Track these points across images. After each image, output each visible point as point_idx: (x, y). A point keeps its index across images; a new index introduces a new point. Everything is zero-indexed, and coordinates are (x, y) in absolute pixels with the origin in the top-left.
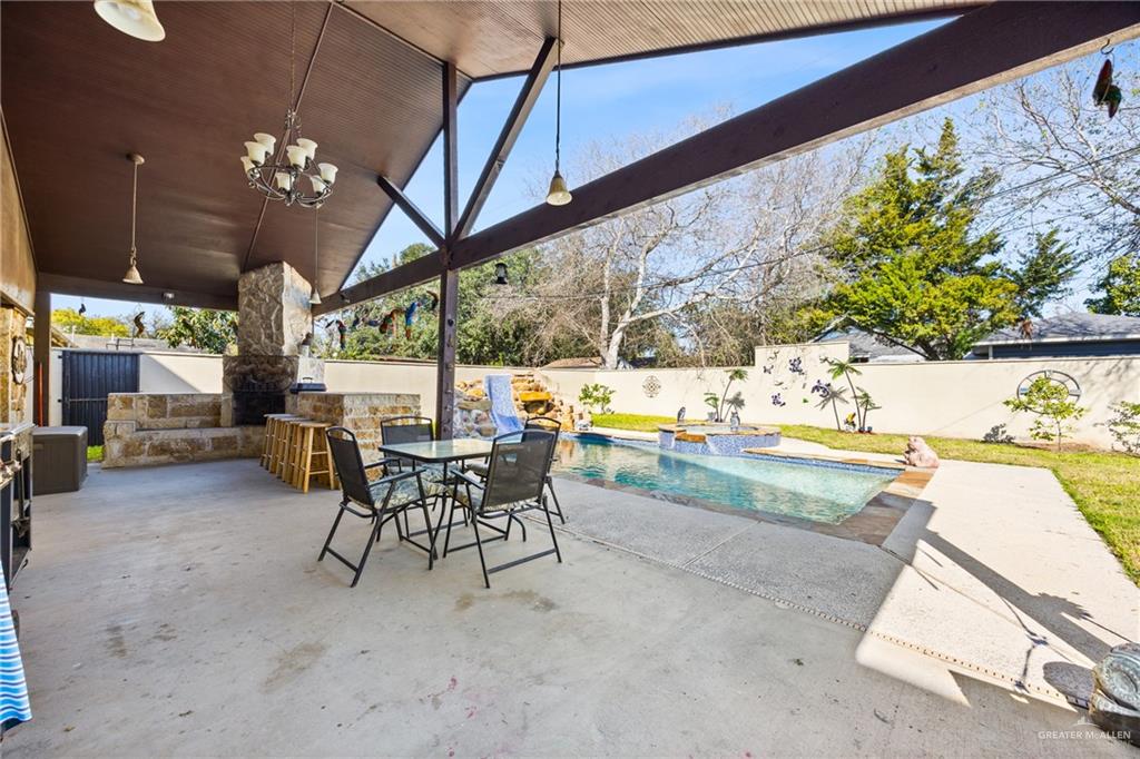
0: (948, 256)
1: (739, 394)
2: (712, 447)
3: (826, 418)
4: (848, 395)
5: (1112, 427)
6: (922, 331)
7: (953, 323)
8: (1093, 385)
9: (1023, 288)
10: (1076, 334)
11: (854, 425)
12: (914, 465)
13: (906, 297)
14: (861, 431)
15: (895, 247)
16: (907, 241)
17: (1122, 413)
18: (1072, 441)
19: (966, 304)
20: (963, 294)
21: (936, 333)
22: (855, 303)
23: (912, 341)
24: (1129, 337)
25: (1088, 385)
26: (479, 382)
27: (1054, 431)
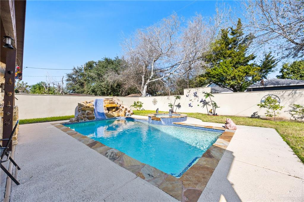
0: (240, 59)
1: (179, 104)
2: (163, 122)
3: (204, 110)
4: (210, 103)
5: (290, 112)
6: (232, 83)
7: (241, 80)
8: (284, 99)
9: (261, 70)
10: (276, 84)
11: (212, 113)
12: (228, 129)
13: (227, 72)
14: (214, 115)
15: (224, 57)
16: (227, 55)
17: (293, 108)
18: (278, 117)
19: (245, 74)
20: (244, 71)
21: (236, 83)
22: (212, 74)
23: (229, 86)
24: (291, 85)
25: (283, 99)
26: (93, 101)
27: (273, 114)
